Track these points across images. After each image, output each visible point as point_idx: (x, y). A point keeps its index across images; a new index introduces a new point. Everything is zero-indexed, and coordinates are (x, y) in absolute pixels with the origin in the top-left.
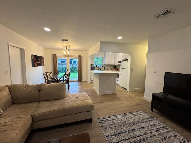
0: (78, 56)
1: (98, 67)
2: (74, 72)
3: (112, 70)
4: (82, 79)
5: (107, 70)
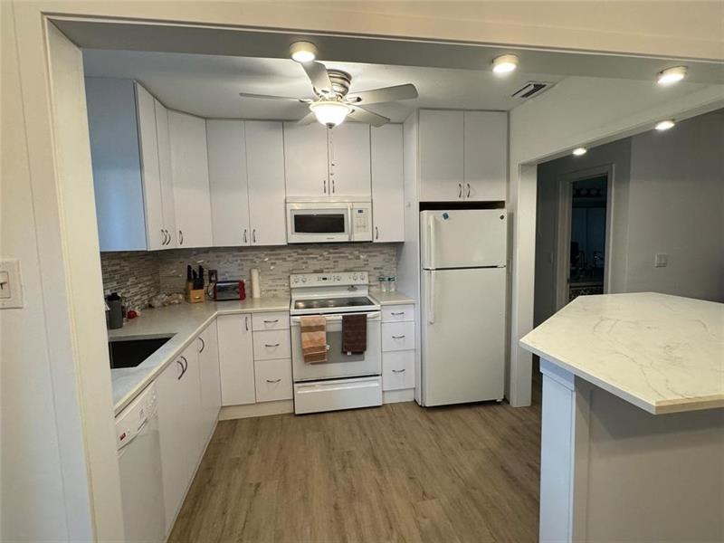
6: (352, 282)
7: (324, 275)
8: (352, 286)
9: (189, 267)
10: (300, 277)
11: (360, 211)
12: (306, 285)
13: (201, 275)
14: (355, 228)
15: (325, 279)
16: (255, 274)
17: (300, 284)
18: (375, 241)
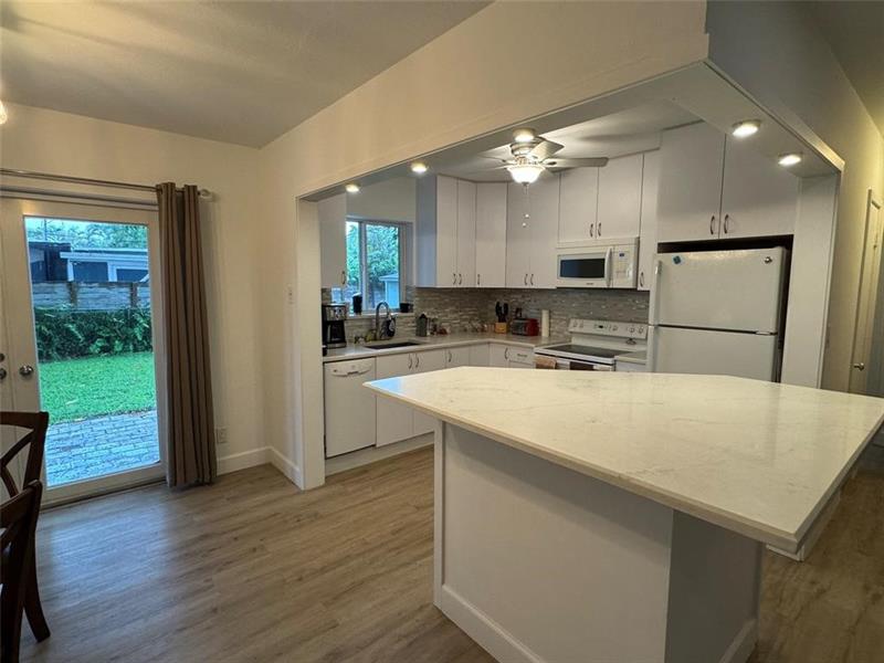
0: (152, 197)
1: (368, 310)
2: (94, 348)
3: (475, 330)
4: (218, 448)
5: (443, 332)
6: (629, 335)
7: (601, 323)
8: (631, 339)
9: (498, 303)
10: (579, 322)
11: (622, 255)
12: (583, 330)
13: (506, 311)
14: (614, 274)
15: (601, 327)
16: (545, 315)
17: (577, 329)
18: (640, 288)
